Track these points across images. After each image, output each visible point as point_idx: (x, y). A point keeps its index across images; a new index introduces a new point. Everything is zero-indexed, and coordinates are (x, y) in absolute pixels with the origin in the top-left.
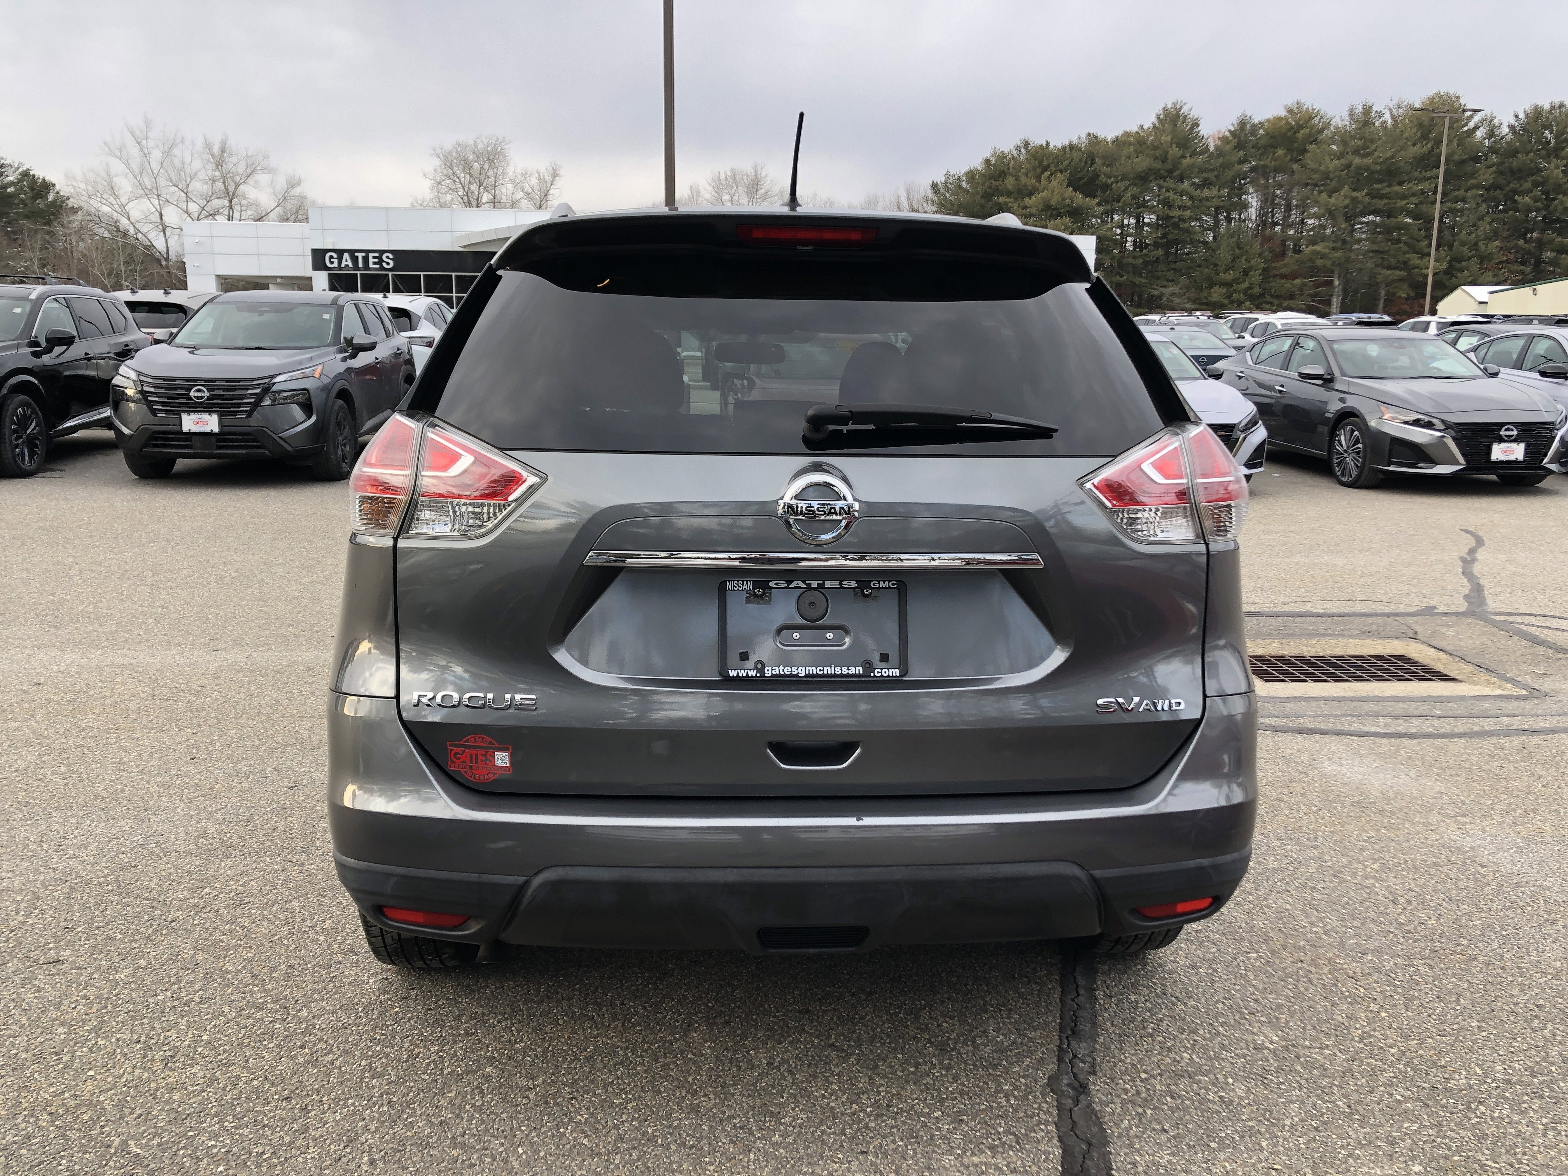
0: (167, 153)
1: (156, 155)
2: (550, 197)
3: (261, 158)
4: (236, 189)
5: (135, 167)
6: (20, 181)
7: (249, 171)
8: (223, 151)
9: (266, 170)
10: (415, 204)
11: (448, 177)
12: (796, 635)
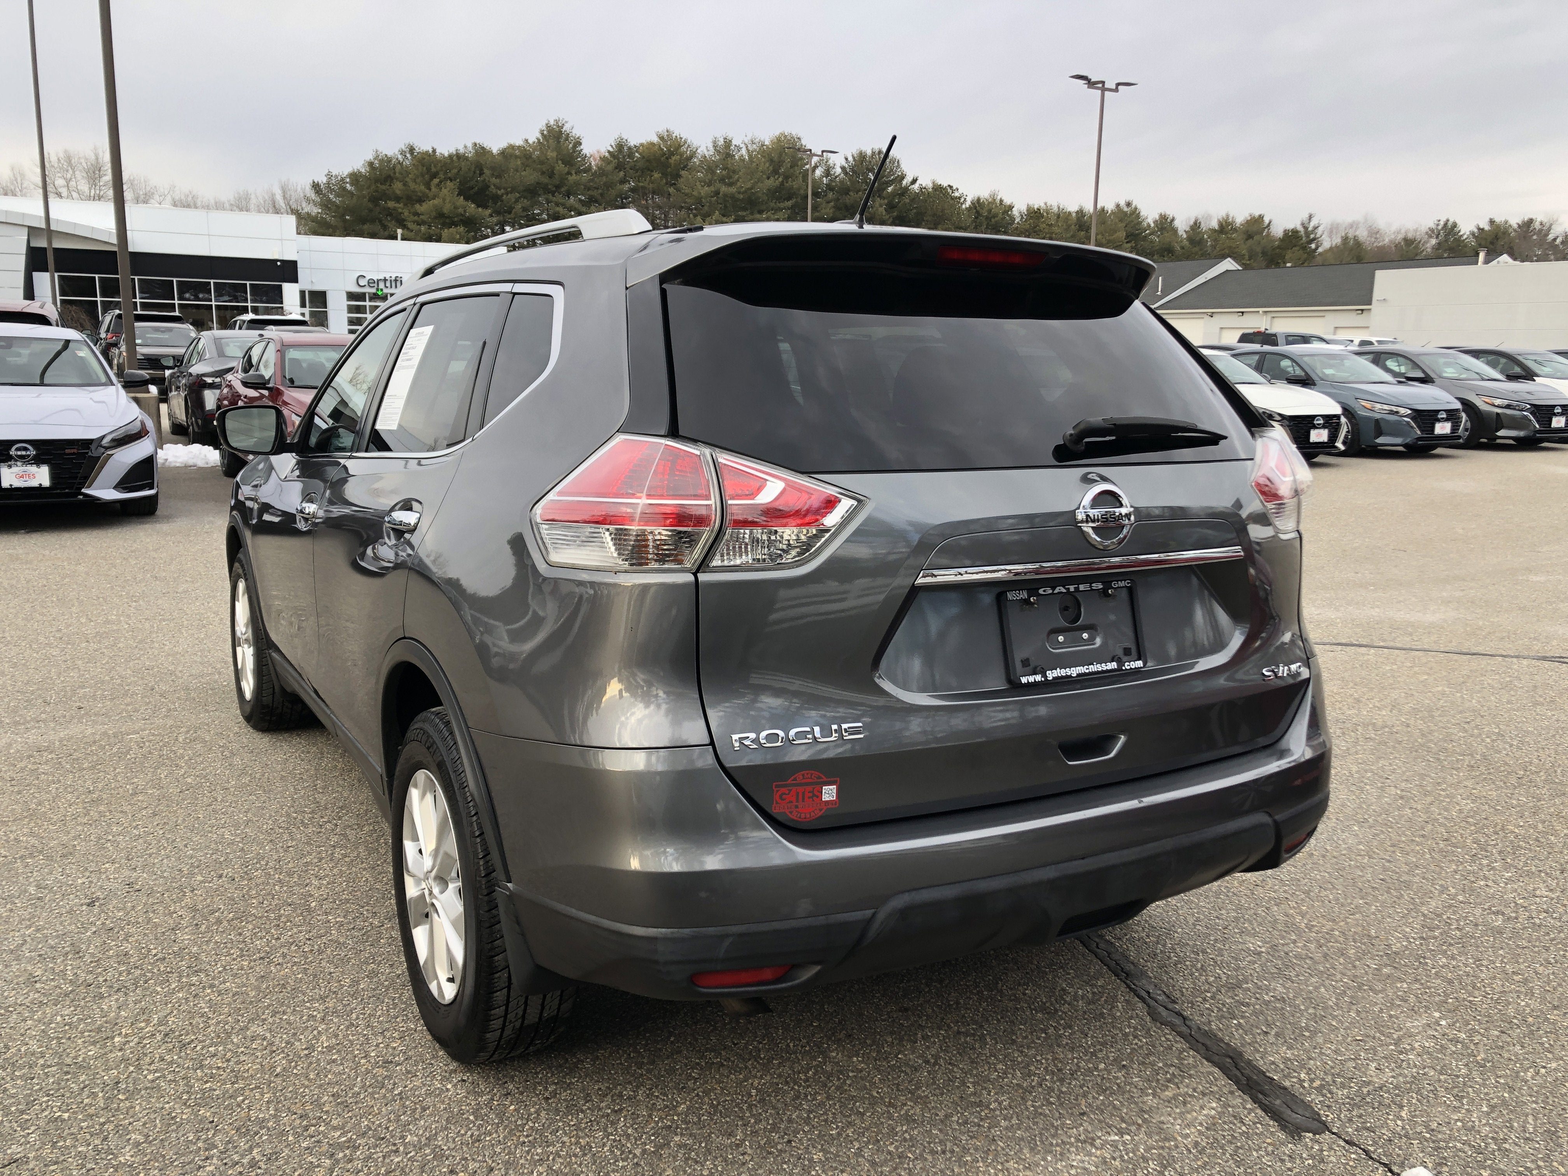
12: (1061, 638)
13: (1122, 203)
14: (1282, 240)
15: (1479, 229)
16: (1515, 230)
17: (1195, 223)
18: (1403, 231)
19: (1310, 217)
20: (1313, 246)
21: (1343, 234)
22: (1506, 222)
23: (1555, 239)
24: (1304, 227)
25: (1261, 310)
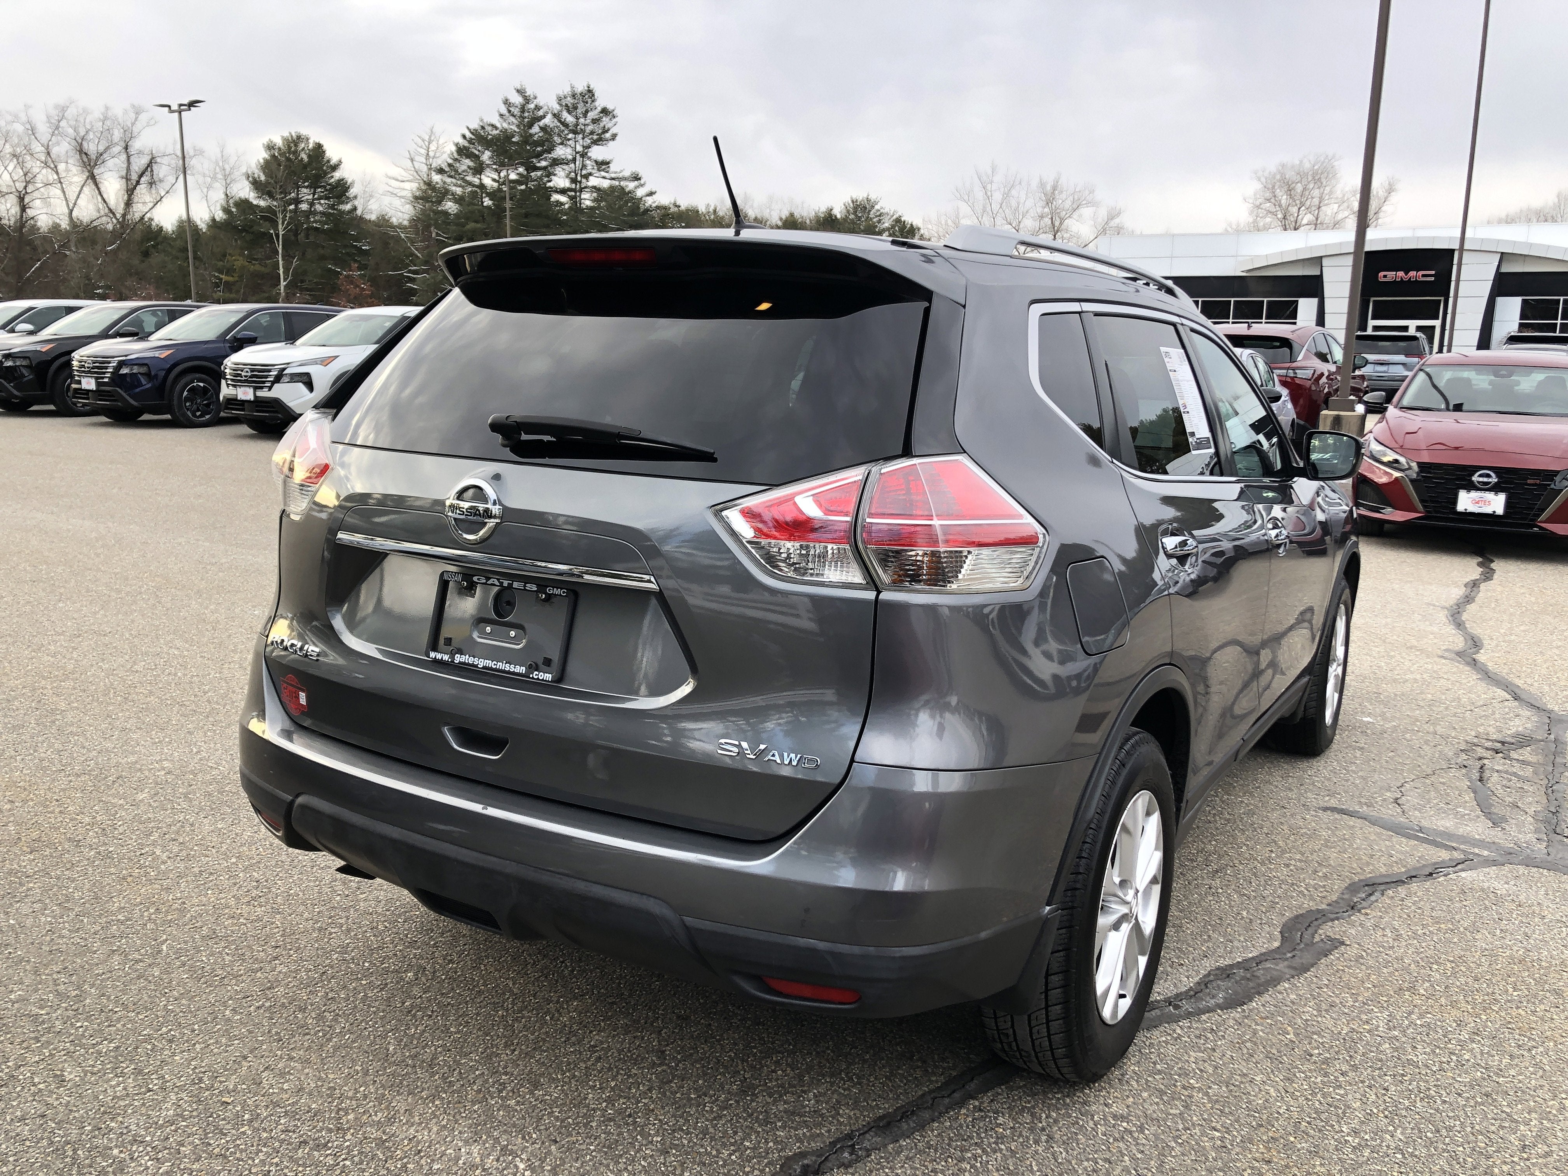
0: (1007, 195)
1: (997, 197)
2: (1381, 215)
3: (1087, 192)
4: (1061, 224)
5: (979, 208)
6: (893, 227)
7: (1075, 206)
8: (1054, 188)
9: (1089, 204)
10: (1229, 229)
11: (1269, 200)
12: (488, 629)
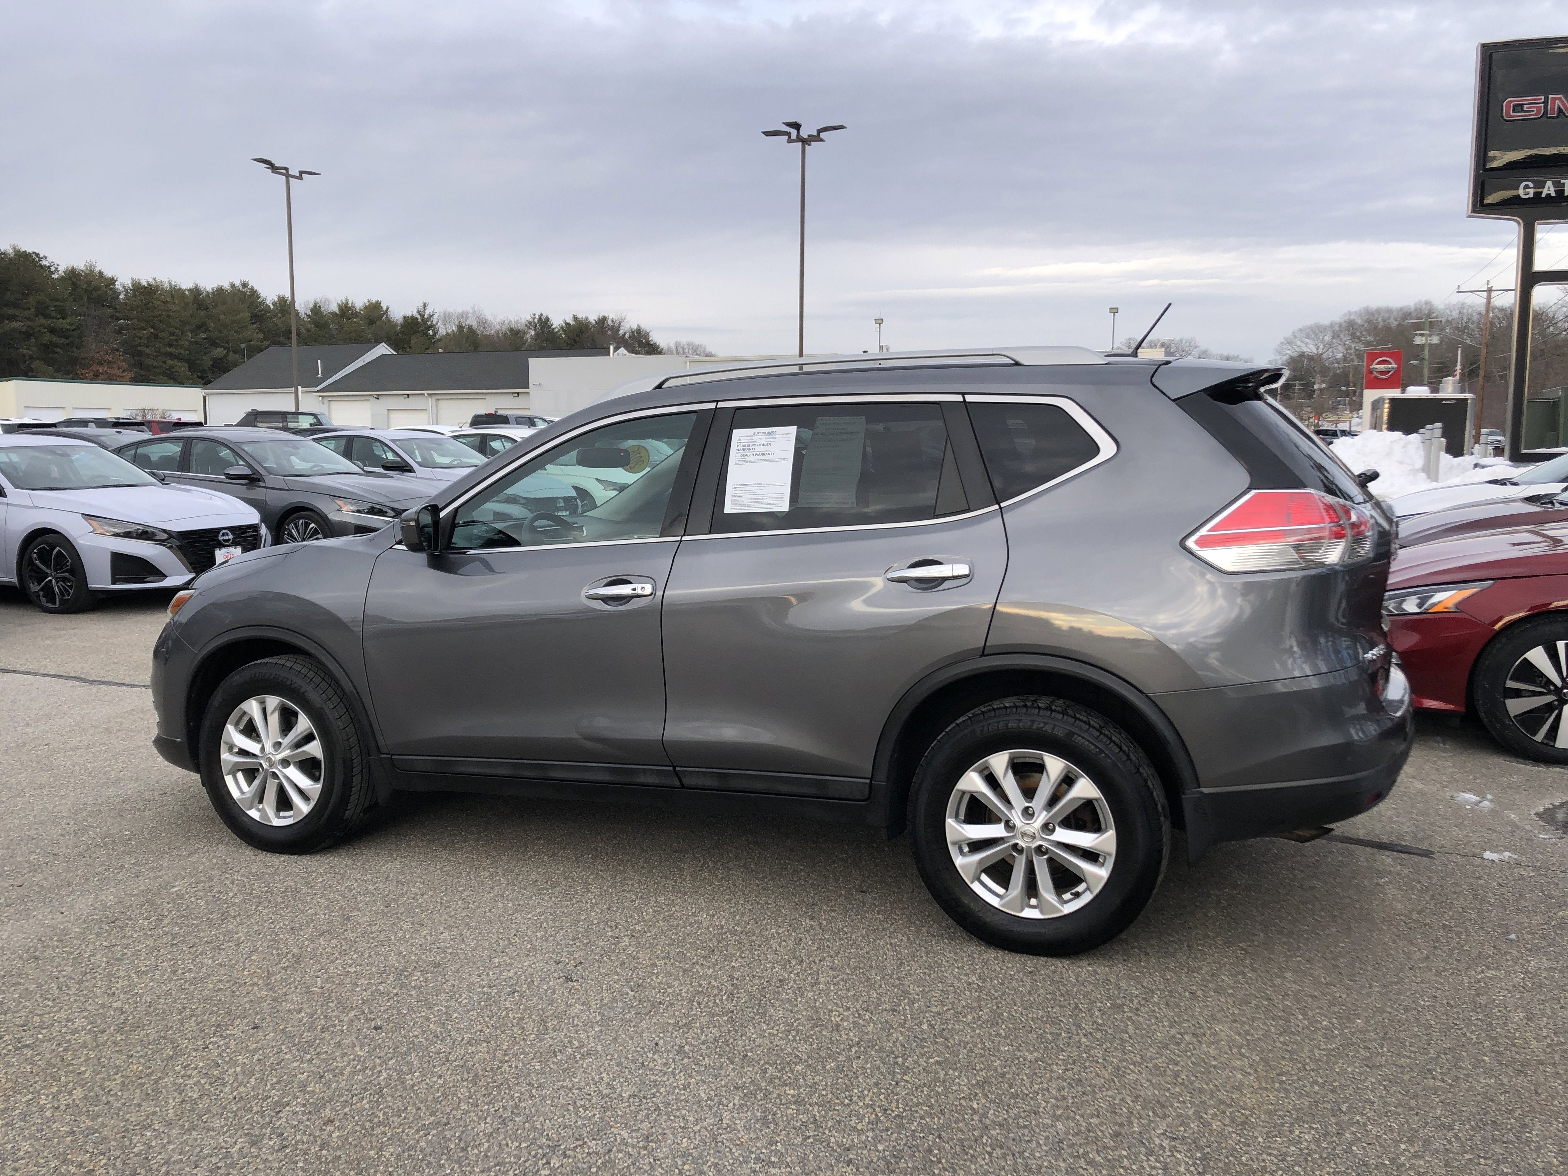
13: (238, 283)
14: (402, 326)
15: (566, 323)
16: (593, 326)
17: (315, 306)
18: (506, 322)
19: (425, 306)
20: (430, 332)
21: (457, 323)
22: (587, 318)
23: (624, 335)
24: (420, 315)
25: (426, 392)
